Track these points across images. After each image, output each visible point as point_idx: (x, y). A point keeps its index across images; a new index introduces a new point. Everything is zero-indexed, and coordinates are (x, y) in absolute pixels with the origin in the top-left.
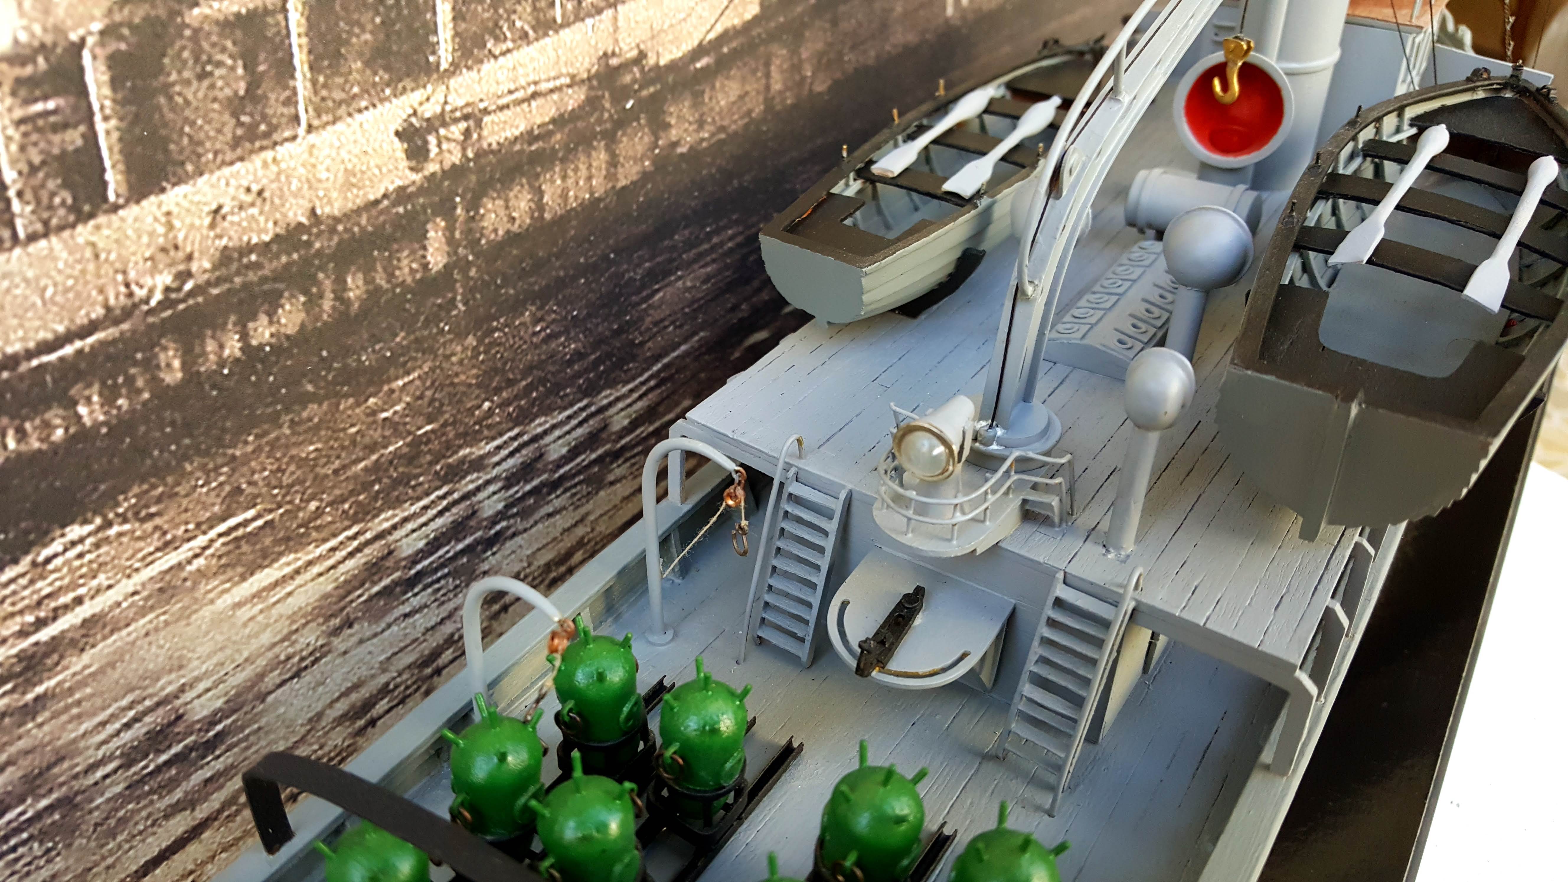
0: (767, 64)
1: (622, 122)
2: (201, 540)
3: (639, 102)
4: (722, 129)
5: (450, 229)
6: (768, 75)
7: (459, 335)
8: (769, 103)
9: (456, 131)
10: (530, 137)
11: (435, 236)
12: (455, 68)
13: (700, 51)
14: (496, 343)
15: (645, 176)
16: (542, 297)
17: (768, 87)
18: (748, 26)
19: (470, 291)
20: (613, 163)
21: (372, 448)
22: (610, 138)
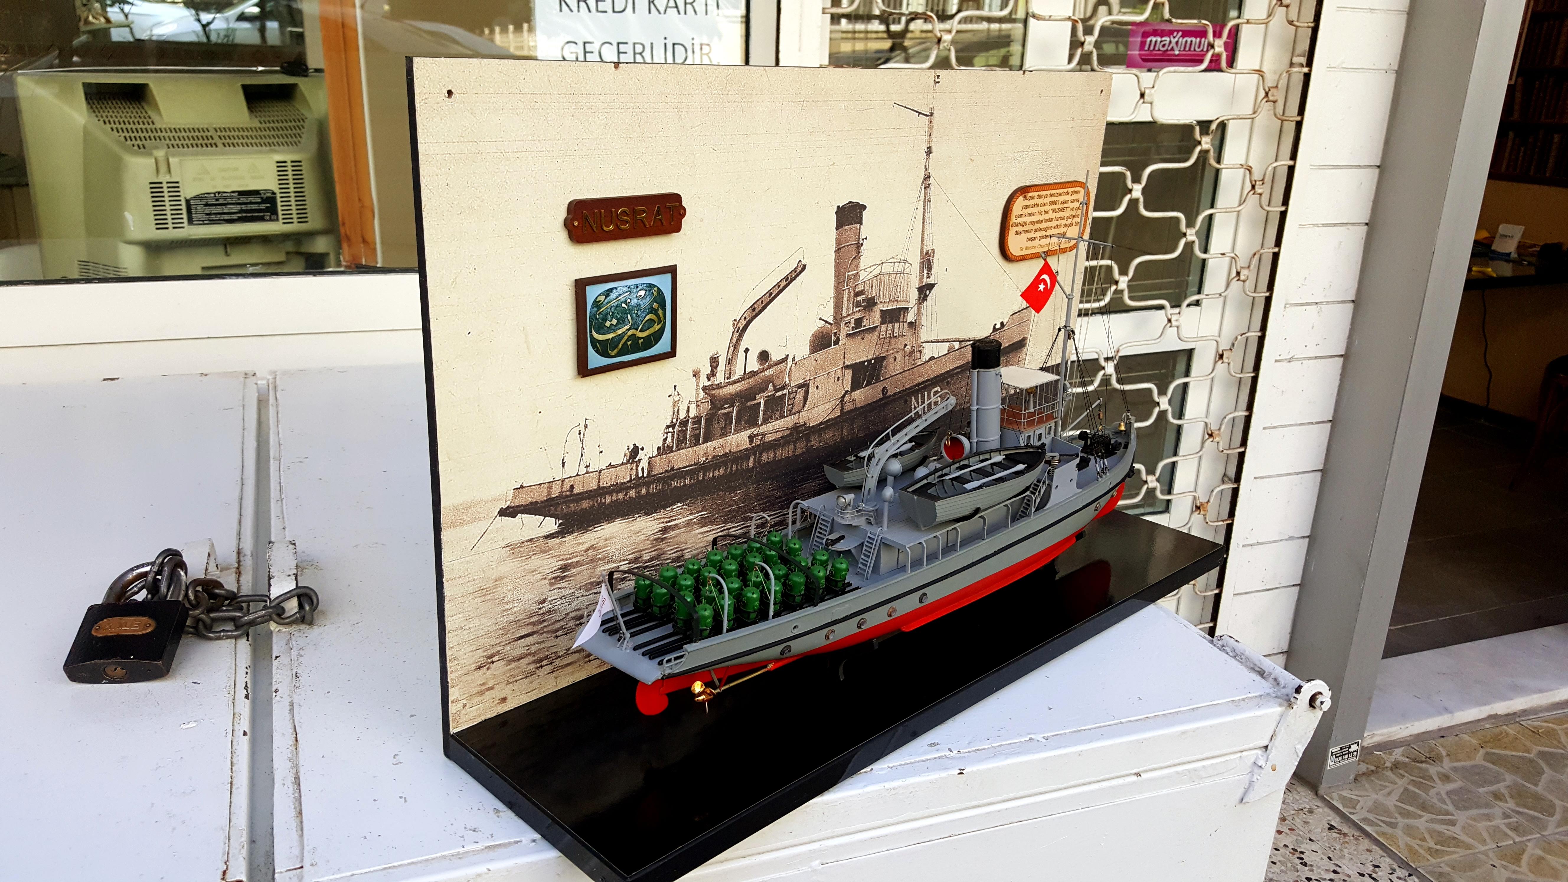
0: (842, 428)
1: (799, 439)
2: (696, 515)
3: (803, 435)
4: (827, 443)
5: (755, 459)
6: (842, 431)
7: (753, 484)
8: (842, 438)
9: (760, 437)
10: (775, 440)
11: (751, 459)
12: (762, 425)
13: (821, 423)
14: (760, 488)
15: (803, 453)
16: (773, 479)
17: (842, 434)
18: (836, 418)
19: (756, 474)
20: (795, 449)
21: (731, 506)
22: (795, 443)
